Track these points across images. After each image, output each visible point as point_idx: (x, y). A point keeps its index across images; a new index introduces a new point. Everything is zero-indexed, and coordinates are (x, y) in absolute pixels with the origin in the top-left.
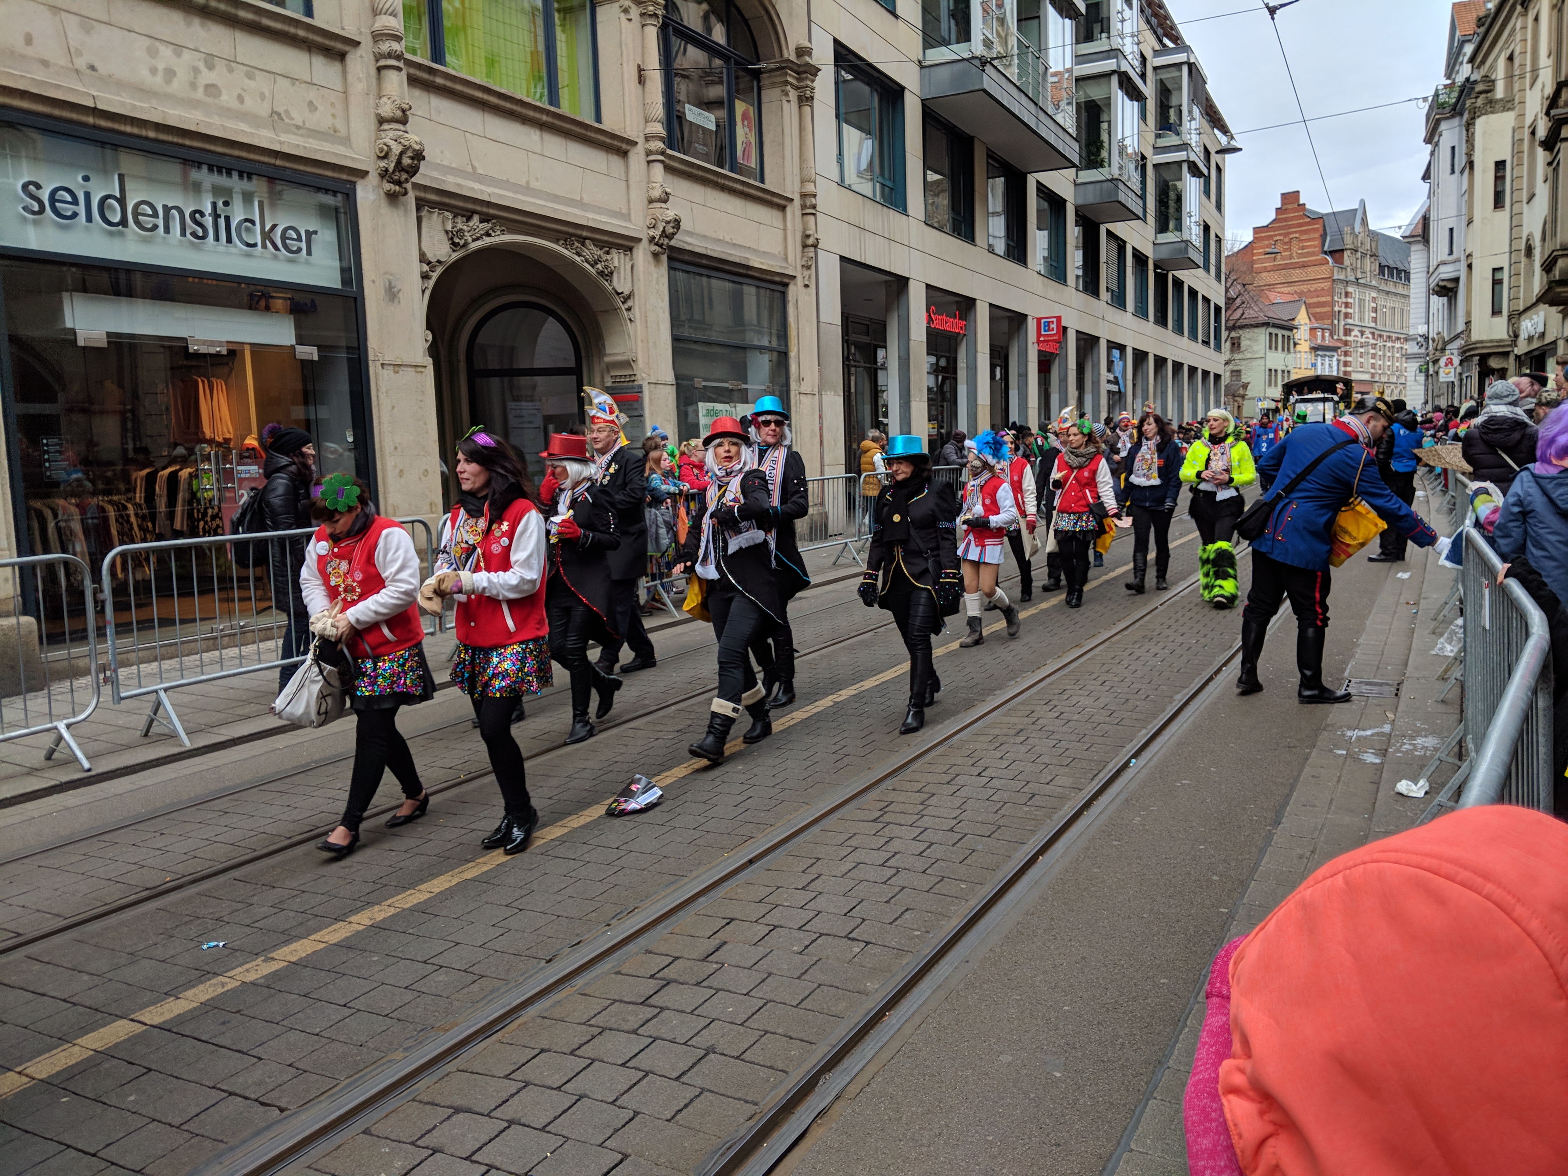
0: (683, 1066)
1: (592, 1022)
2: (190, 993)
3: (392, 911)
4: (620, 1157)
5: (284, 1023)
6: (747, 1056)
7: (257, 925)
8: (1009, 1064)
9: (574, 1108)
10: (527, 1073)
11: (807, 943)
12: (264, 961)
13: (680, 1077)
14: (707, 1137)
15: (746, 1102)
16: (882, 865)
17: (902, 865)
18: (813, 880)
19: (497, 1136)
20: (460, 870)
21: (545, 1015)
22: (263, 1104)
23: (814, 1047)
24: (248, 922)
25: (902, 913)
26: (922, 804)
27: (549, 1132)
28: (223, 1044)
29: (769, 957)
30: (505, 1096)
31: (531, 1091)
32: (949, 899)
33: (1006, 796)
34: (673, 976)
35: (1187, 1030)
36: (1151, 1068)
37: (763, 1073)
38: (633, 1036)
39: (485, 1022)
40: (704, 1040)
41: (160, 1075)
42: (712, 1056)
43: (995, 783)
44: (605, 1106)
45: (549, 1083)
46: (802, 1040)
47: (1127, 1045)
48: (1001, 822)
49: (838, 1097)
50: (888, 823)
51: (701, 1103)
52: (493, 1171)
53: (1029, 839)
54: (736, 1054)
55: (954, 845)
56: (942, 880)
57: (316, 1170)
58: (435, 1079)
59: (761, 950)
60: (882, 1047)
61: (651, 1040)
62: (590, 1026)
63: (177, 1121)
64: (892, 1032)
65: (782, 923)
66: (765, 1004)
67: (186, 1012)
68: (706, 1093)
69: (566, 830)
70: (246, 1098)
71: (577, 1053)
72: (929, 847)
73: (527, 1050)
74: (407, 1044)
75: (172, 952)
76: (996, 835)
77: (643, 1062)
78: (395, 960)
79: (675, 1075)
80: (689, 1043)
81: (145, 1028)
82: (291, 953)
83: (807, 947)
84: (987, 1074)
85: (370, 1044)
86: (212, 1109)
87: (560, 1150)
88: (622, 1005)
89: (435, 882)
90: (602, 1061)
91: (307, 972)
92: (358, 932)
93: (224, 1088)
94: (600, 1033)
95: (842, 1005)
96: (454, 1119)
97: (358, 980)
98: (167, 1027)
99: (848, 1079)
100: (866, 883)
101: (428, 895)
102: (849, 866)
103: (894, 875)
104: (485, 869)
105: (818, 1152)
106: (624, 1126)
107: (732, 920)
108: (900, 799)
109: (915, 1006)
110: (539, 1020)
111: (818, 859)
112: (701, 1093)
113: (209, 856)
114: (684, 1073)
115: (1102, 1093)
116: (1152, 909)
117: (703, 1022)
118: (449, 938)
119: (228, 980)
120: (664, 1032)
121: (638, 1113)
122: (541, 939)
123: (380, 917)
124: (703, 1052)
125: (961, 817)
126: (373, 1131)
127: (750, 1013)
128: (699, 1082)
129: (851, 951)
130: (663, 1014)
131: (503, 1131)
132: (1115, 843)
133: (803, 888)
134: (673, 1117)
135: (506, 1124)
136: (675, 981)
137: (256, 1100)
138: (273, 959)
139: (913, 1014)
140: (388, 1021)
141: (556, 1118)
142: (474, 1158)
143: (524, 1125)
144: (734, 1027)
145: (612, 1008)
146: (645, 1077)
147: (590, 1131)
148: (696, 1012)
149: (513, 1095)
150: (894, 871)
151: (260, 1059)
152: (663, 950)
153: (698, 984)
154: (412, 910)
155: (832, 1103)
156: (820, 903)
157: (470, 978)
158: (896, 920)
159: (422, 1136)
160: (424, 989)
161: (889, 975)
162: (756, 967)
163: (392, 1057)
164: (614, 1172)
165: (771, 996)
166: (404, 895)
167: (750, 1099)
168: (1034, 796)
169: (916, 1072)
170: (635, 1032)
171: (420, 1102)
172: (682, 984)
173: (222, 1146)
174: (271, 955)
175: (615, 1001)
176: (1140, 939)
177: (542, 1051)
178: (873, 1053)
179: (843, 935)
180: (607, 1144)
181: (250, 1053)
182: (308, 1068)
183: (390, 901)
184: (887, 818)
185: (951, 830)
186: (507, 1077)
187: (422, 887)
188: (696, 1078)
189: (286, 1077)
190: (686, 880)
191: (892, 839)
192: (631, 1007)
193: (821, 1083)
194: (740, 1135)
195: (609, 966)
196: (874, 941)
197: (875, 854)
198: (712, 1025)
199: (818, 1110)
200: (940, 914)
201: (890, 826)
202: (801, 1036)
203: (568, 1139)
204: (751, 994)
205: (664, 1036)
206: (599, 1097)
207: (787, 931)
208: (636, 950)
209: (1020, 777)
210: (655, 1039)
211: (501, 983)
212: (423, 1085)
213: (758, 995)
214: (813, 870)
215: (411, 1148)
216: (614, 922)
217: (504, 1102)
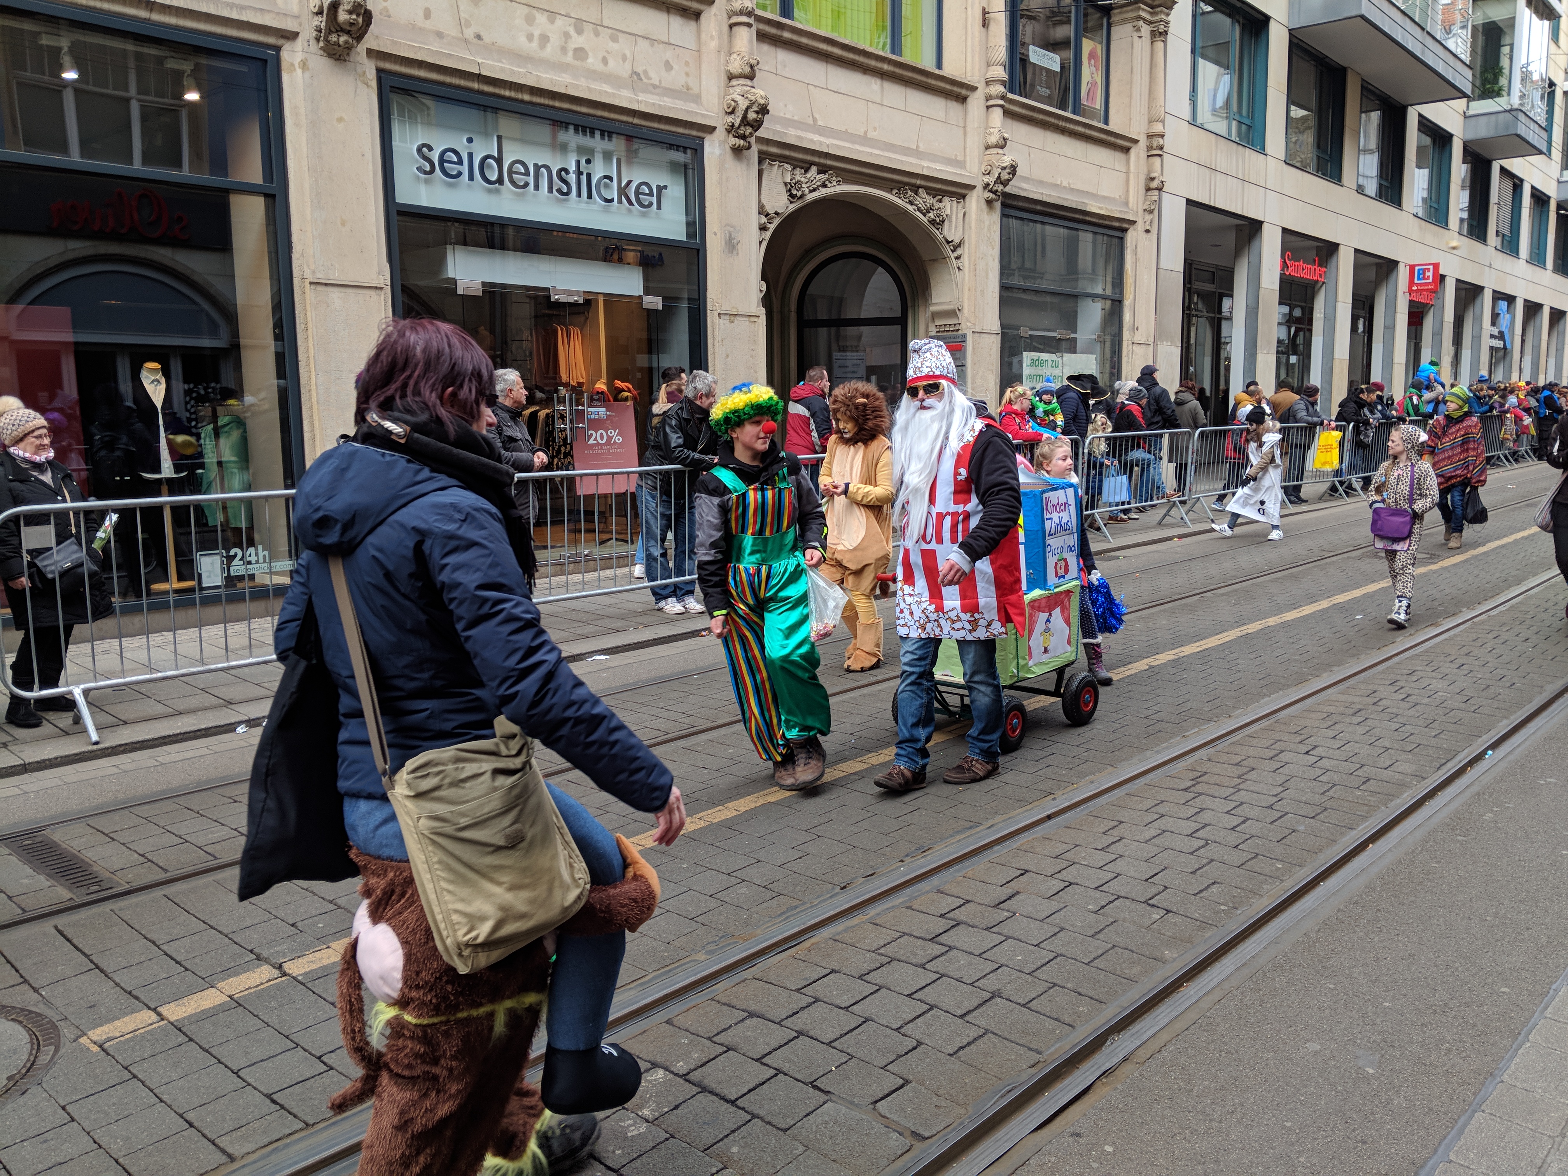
0: (968, 1005)
1: (882, 951)
3: (702, 824)
4: (901, 1082)
6: (1034, 1005)
8: (1316, 1053)
9: (860, 1030)
10: (818, 989)
11: (1103, 903)
13: (965, 1015)
14: (988, 1076)
15: (1030, 1049)
16: (1191, 835)
17: (1212, 838)
18: (1114, 843)
19: (786, 1044)
21: (837, 938)
23: (1104, 1006)
25: (1209, 886)
26: (1239, 777)
27: (834, 1048)
29: (1062, 913)
30: (796, 1008)
31: (820, 1007)
32: (1261, 877)
33: (1336, 778)
34: (963, 918)
35: (1528, 1044)
36: (1481, 1078)
37: (1049, 1024)
38: (921, 970)
39: (780, 937)
40: (991, 983)
42: (998, 1000)
43: (1324, 763)
44: (890, 1031)
45: (838, 1002)
46: (1091, 998)
47: (1455, 1052)
48: (1328, 804)
49: (1125, 1060)
50: (1200, 794)
51: (984, 1043)
52: (781, 1076)
53: (1358, 825)
54: (1022, 1002)
55: (1272, 823)
56: (1254, 857)
58: (732, 984)
59: (1054, 905)
60: (1178, 1016)
61: (938, 976)
62: (879, 955)
64: (1188, 1004)
65: (1078, 881)
66: (1056, 957)
68: (990, 1035)
71: (865, 978)
72: (1244, 822)
73: (819, 969)
74: (710, 948)
76: (1322, 816)
77: (929, 995)
79: (959, 1012)
80: (976, 984)
83: (1103, 907)
84: (1291, 1059)
85: (676, 942)
87: (844, 1066)
88: (912, 939)
89: (741, 801)
90: (889, 989)
94: (888, 963)
95: (1136, 970)
96: (748, 1022)
99: (1138, 1043)
100: (1171, 852)
101: (734, 813)
102: (1153, 832)
103: (1203, 847)
105: (1102, 1109)
106: (907, 1053)
107: (1027, 871)
108: (1215, 770)
109: (1216, 981)
110: (831, 942)
111: (1121, 822)
112: (985, 1034)
114: (969, 1012)
115: (1420, 1097)
116: (1497, 913)
117: (992, 966)
118: (752, 855)
120: (951, 970)
121: (922, 1043)
122: (836, 866)
123: (723, 816)
124: (989, 995)
125: (1282, 795)
126: (675, 1022)
127: (1039, 964)
128: (983, 1023)
129: (1150, 917)
130: (951, 953)
131: (792, 1040)
132: (1459, 838)
133: (1102, 849)
134: (955, 1053)
135: (795, 1034)
136: (965, 923)
139: (1213, 988)
140: (694, 924)
141: (842, 1036)
142: (764, 1060)
143: (812, 1038)
144: (1023, 975)
145: (902, 940)
146: (929, 1010)
147: (874, 1053)
148: (984, 956)
149: (803, 1008)
150: (1202, 843)
152: (955, 891)
153: (988, 929)
154: (720, 824)
155: (1119, 1064)
156: (1120, 866)
157: (769, 894)
158: (1201, 891)
159: (719, 1033)
160: (727, 899)
161: (1189, 945)
162: (1048, 920)
163: (695, 957)
164: (894, 1095)
165: (1063, 951)
167: (1033, 1046)
168: (1369, 780)
169: (1212, 1046)
170: (922, 966)
171: (718, 1002)
172: (972, 926)
175: (904, 934)
176: (1480, 942)
177: (833, 971)
178: (1166, 1020)
179: (1143, 900)
180: (890, 1067)
184: (1199, 788)
185: (1270, 807)
186: (797, 991)
187: (729, 805)
188: (980, 1019)
190: (982, 827)
191: (1203, 809)
192: (920, 942)
193: (1108, 1043)
194: (1022, 1080)
195: (901, 900)
196: (1175, 910)
197: (1184, 823)
198: (1000, 970)
199: (1104, 1069)
200: (1251, 891)
201: (1202, 797)
202: (1092, 993)
203: (853, 1057)
204: (1042, 945)
205: (951, 974)
206: (884, 1022)
207: (1082, 889)
208: (928, 888)
209: (1353, 759)
210: (942, 976)
211: (797, 903)
212: (722, 986)
213: (1048, 948)
214: (1115, 832)
215: (708, 1042)
216: (908, 860)
217: (795, 1014)
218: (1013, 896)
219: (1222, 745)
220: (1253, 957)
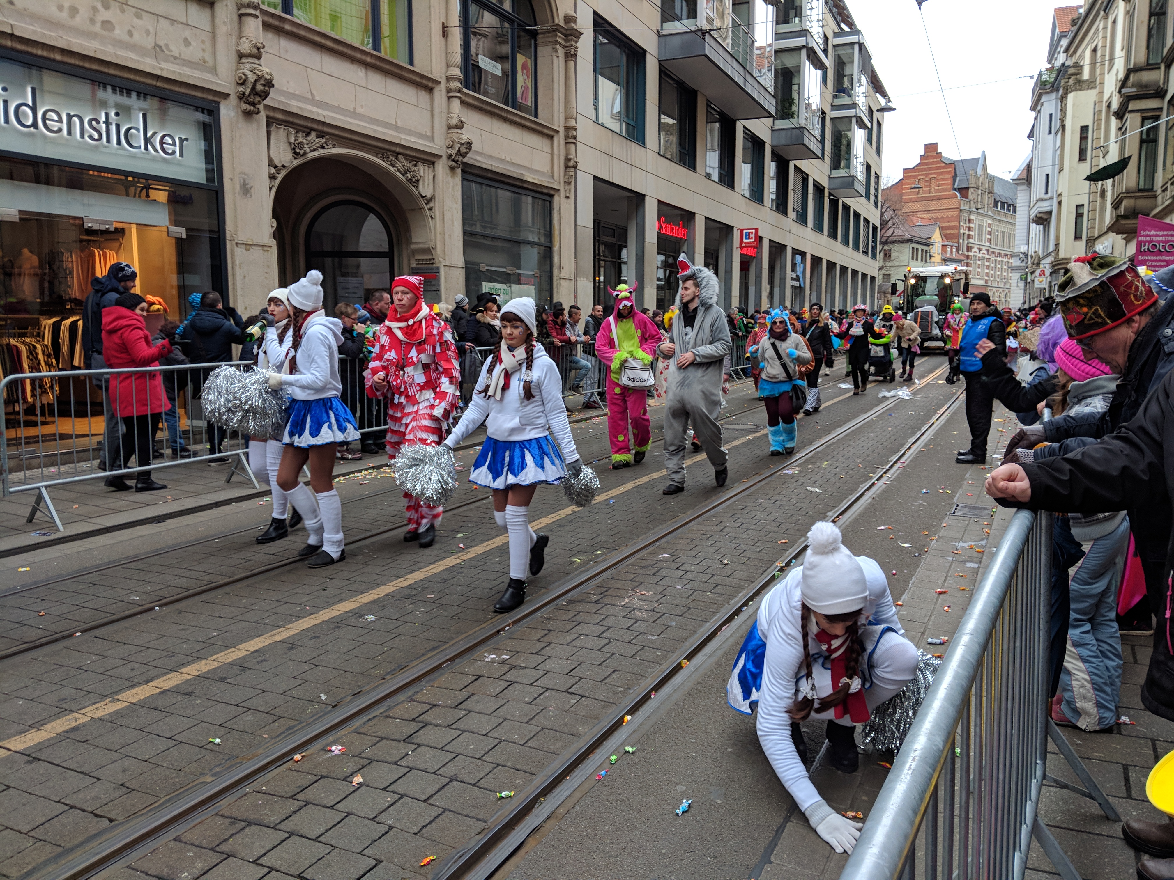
0: (431, 791)
1: (363, 754)
2: (48, 727)
3: (216, 665)
4: (374, 862)
5: (122, 750)
6: (481, 784)
7: (108, 673)
8: (683, 793)
9: (342, 823)
10: (309, 794)
11: (536, 695)
12: (111, 702)
13: (428, 799)
14: (444, 847)
15: (478, 819)
16: (599, 636)
17: (614, 637)
18: (544, 647)
19: (279, 844)
20: (272, 633)
21: (327, 748)
22: (96, 816)
23: (534, 777)
24: (101, 670)
25: (611, 674)
26: (633, 590)
27: (320, 842)
28: (71, 767)
29: (506, 706)
30: (288, 813)
31: (310, 808)
32: (647, 663)
33: (696, 585)
34: (430, 720)
38: (395, 766)
39: (278, 755)
40: (449, 770)
41: (17, 792)
42: (455, 783)
43: (689, 575)
44: (367, 821)
45: (325, 802)
46: (525, 772)
48: (691, 605)
49: (549, 817)
50: (606, 605)
51: (443, 820)
52: (273, 873)
53: (711, 619)
54: (473, 782)
56: (643, 649)
57: (133, 869)
58: (235, 799)
59: (500, 701)
60: (586, 778)
61: (408, 769)
62: (363, 758)
63: (25, 829)
64: (595, 766)
65: (518, 680)
66: (499, 743)
67: (45, 741)
68: (447, 812)
69: (358, 605)
70: (84, 811)
71: (349, 779)
72: (635, 623)
73: (311, 776)
74: (218, 769)
75: (38, 693)
76: (687, 615)
77: (400, 787)
78: (214, 703)
79: (423, 797)
80: (438, 773)
81: (10, 753)
82: (133, 696)
83: (535, 699)
84: (666, 800)
85: (186, 769)
86: (56, 819)
87: (328, 856)
88: (388, 742)
89: (252, 642)
90: (368, 786)
91: (143, 712)
92: (187, 680)
93: (67, 802)
94: (369, 764)
95: (558, 745)
96: (247, 830)
97: (183, 719)
98: (27, 753)
99: (559, 803)
100: (584, 650)
101: (246, 653)
102: (573, 636)
103: (607, 644)
104: (292, 633)
105: (530, 861)
106: (380, 838)
107: (480, 676)
108: (617, 586)
109: (615, 746)
110: (322, 752)
111: (550, 631)
112: (443, 812)
113: (77, 618)
114: (431, 796)
115: (751, 817)
117: (450, 756)
118: (258, 687)
119: (81, 716)
120: (419, 763)
121: (393, 828)
122: (330, 688)
123: (205, 669)
124: (447, 780)
125: (661, 601)
126: (183, 838)
127: (487, 750)
128: (442, 804)
129: (569, 703)
130: (419, 749)
131: (284, 841)
133: (536, 653)
134: (419, 831)
135: (287, 835)
136: (432, 723)
137: (92, 813)
138: (118, 700)
140: (204, 751)
141: (327, 831)
142: (259, 862)
143: (301, 836)
144: (474, 760)
145: (380, 743)
146: (400, 799)
147: (354, 841)
148: (445, 748)
149: (295, 812)
150: (607, 641)
151: (98, 779)
152: (424, 699)
153: (449, 726)
154: (232, 664)
155: (544, 821)
156: (548, 665)
157: (271, 718)
158: (605, 678)
159: (221, 843)
160: (235, 727)
161: (596, 721)
162: (495, 714)
163: (202, 779)
164: (368, 874)
165: (505, 737)
166: (226, 652)
167: (480, 817)
168: (717, 585)
169: (611, 798)
170: (396, 763)
171: (222, 816)
172: (436, 726)
173: (59, 850)
174: (117, 697)
175: (383, 738)
177: (322, 777)
178: (579, 782)
179: (564, 689)
180: (365, 852)
181: (91, 774)
182: (137, 788)
183: (214, 657)
185: (653, 610)
186: (292, 797)
187: (241, 646)
188: (439, 801)
189: (117, 794)
190: (448, 645)
191: (607, 616)
192: (394, 743)
193: (537, 805)
194: (470, 846)
195: (381, 710)
196: (587, 695)
197: (594, 628)
198: (457, 759)
199: (533, 827)
200: (640, 674)
201: (608, 606)
202: (525, 768)
203: (335, 847)
204: (489, 734)
205: (418, 767)
206: (363, 815)
207: (521, 686)
208: (403, 699)
209: (708, 571)
210: (412, 769)
211: (296, 722)
212: (224, 804)
213: (494, 736)
214: (545, 639)
215: (211, 853)
216: (388, 677)
217: (287, 818)
218: (469, 697)
219: (621, 567)
220: (641, 725)
